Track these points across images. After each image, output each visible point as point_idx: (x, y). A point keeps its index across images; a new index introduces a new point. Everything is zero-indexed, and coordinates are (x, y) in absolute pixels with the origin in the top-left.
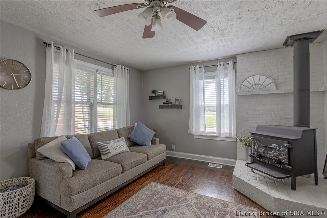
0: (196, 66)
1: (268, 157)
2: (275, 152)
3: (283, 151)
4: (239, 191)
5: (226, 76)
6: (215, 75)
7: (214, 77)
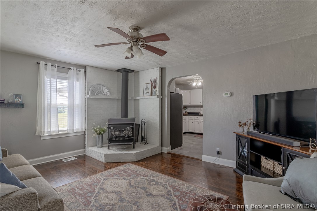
0: (47, 63)
1: (121, 136)
2: (125, 132)
3: (130, 130)
4: (110, 162)
5: (78, 80)
6: (67, 77)
7: (66, 79)
